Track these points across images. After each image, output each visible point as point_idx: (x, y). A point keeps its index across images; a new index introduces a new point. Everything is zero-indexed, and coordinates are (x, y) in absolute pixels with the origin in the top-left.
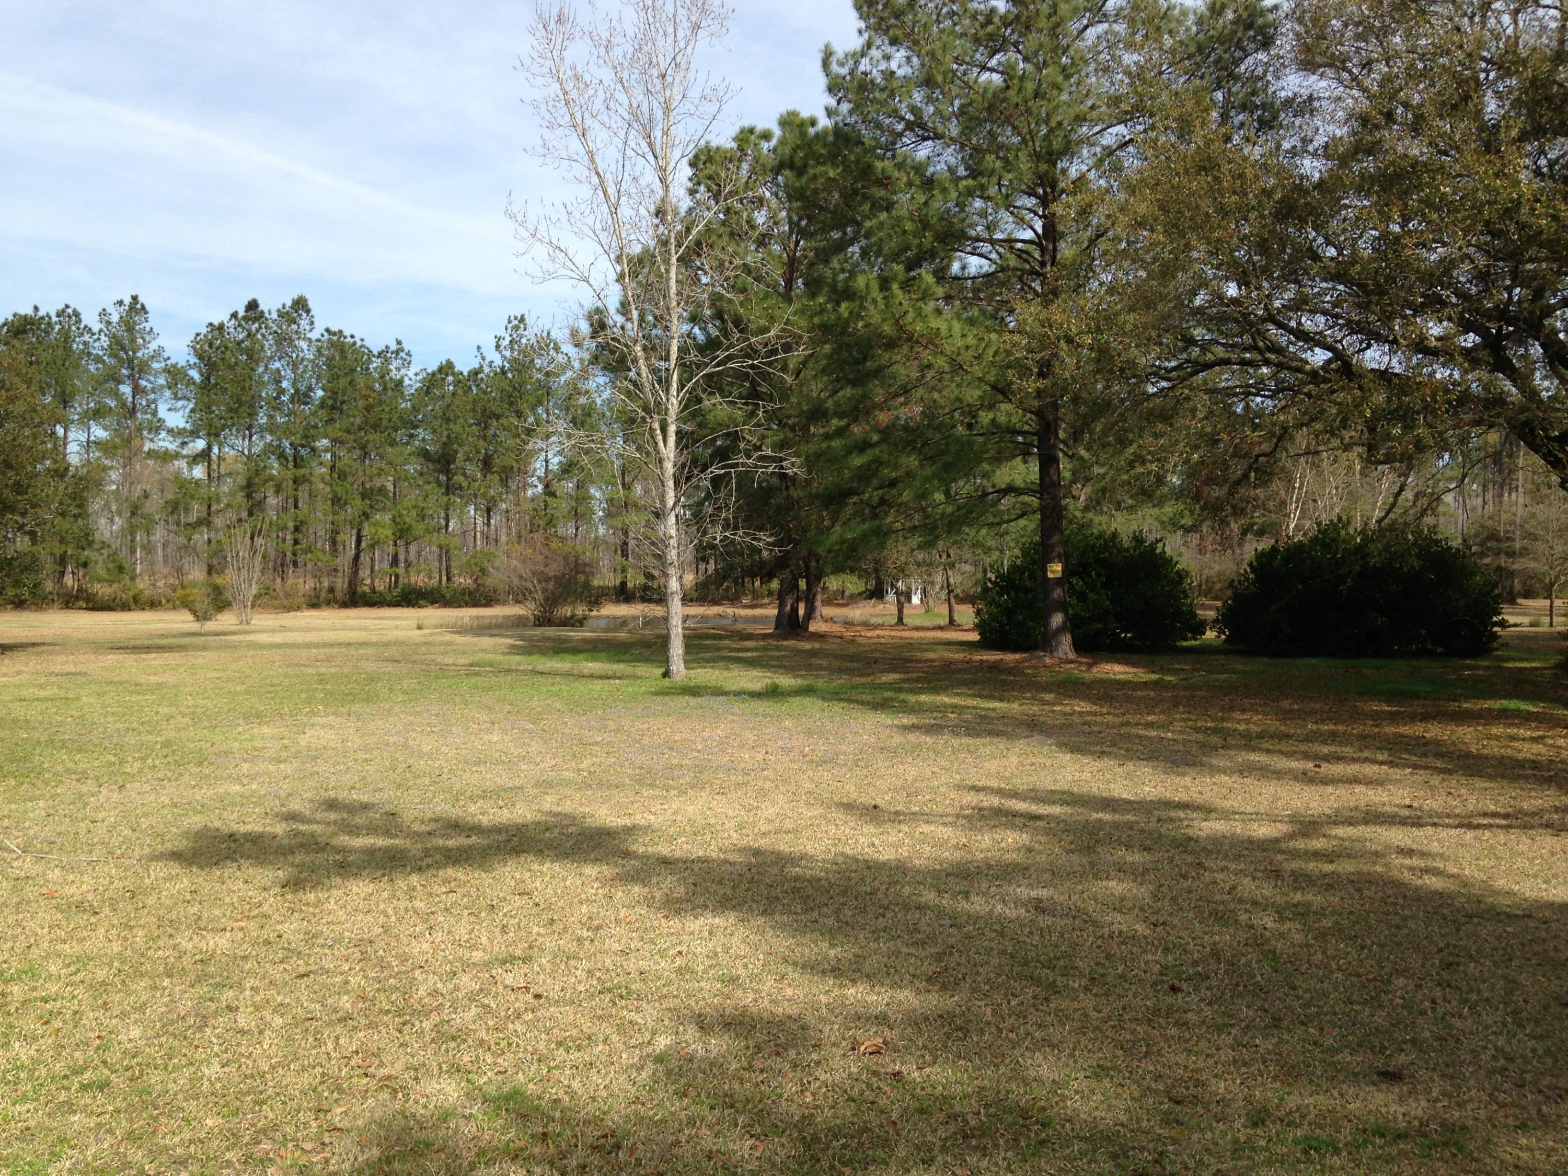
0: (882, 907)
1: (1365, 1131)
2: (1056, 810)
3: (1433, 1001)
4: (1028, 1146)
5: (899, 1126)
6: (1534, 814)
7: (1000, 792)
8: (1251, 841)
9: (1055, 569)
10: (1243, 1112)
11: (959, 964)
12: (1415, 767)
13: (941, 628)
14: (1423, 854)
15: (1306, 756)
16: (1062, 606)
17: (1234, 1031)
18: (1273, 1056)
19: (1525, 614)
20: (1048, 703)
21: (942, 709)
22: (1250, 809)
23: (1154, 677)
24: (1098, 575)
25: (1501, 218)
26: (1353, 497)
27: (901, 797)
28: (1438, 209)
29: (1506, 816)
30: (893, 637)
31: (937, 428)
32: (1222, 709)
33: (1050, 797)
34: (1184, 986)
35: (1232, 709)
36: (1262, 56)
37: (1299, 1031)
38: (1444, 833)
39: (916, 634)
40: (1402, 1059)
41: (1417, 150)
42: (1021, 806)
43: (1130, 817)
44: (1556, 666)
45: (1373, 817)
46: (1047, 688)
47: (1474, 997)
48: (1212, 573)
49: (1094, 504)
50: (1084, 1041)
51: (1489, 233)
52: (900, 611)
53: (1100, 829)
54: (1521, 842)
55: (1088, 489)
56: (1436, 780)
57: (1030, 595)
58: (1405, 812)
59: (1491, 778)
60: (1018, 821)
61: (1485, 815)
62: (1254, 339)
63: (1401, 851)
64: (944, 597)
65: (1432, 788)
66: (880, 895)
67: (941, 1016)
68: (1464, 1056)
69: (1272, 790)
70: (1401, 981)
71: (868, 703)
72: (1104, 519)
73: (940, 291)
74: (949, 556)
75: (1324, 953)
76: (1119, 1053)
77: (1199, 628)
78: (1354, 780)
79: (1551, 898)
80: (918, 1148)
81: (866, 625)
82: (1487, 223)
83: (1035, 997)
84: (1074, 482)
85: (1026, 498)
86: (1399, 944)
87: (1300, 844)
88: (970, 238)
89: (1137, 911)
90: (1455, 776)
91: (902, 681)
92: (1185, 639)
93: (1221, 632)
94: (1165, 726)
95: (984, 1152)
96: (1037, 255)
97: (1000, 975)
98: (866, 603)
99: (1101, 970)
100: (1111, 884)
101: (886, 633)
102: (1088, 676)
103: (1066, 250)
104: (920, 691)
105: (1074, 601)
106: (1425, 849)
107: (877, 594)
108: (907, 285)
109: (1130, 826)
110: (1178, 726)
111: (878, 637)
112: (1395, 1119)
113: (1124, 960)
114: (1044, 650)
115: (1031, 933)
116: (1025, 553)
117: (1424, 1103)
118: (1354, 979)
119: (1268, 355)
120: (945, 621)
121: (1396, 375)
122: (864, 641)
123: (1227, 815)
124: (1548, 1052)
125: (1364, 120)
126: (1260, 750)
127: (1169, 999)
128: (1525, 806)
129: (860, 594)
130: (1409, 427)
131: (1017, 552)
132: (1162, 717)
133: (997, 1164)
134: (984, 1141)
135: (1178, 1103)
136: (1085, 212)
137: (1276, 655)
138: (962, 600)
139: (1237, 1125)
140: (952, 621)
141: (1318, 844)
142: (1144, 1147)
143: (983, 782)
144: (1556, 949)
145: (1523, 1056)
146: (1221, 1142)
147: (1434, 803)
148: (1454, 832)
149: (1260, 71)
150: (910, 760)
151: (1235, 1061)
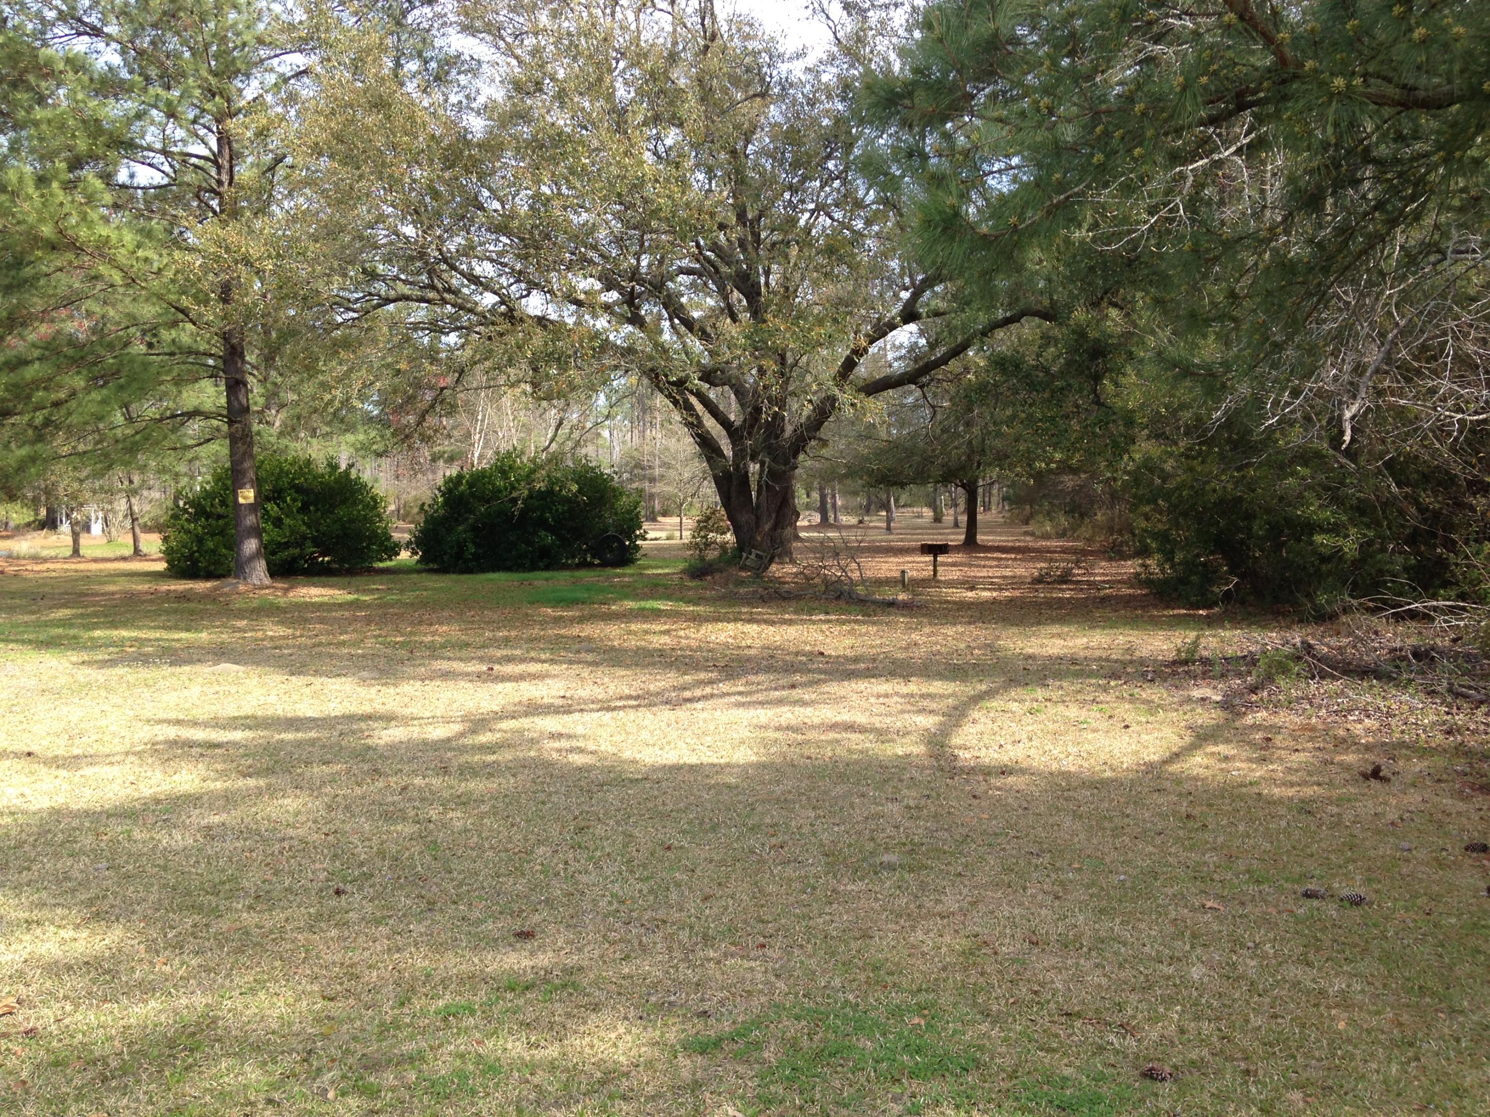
0: (28, 859)
1: (498, 989)
2: (238, 735)
3: (566, 863)
4: (172, 1075)
5: (30, 1084)
6: (658, 694)
7: (178, 722)
8: (425, 743)
9: (247, 496)
10: (392, 995)
11: (112, 906)
12: (571, 662)
13: (124, 559)
14: (569, 737)
15: (481, 659)
16: (257, 532)
17: (391, 922)
18: (425, 938)
19: (661, 530)
20: (240, 630)
21: (120, 644)
22: (427, 714)
23: (350, 597)
24: (294, 500)
25: (630, 192)
26: (527, 428)
27: (63, 741)
28: (580, 177)
29: (637, 697)
30: (67, 570)
31: (111, 346)
32: (412, 624)
33: (233, 723)
34: (349, 888)
35: (421, 623)
36: (427, 10)
37: (451, 910)
38: (587, 717)
39: (94, 566)
40: (537, 918)
41: (562, 120)
42: (199, 735)
43: (313, 734)
44: (683, 572)
45: (534, 709)
46: (240, 614)
47: (598, 854)
48: (410, 498)
49: (290, 431)
50: (243, 959)
51: (621, 204)
52: (76, 541)
53: (281, 750)
54: (645, 717)
55: (283, 415)
56: (585, 673)
57: (221, 522)
58: (560, 702)
59: (628, 667)
60: (195, 751)
61: (621, 698)
62: (430, 278)
63: (553, 736)
64: (129, 526)
65: (582, 679)
66: (27, 848)
67: (87, 963)
68: (586, 905)
69: (449, 695)
70: (541, 850)
71: (30, 642)
72: (298, 445)
73: (108, 198)
74: (131, 482)
75: (479, 835)
76: (278, 963)
77: (393, 550)
78: (521, 678)
79: (664, 762)
80: (49, 1102)
81: (36, 558)
82: (619, 195)
83: (195, 926)
84: (267, 407)
85: (215, 423)
86: (543, 817)
87: (468, 741)
88: (141, 147)
89: (310, 824)
90: (601, 668)
91: (75, 616)
92: (381, 560)
93: (414, 553)
94: (355, 644)
95: (124, 1090)
96: (213, 173)
97: (157, 910)
98: (35, 534)
99: (267, 887)
100: (287, 801)
101: (58, 566)
102: (282, 601)
103: (245, 172)
104: (95, 626)
105: (269, 527)
106: (571, 732)
107: (50, 524)
108: (69, 186)
109: (312, 742)
110: (369, 643)
111: (48, 570)
112: (525, 972)
113: (291, 873)
114: (237, 577)
115: (198, 862)
116: (218, 479)
117: (550, 954)
118: (503, 855)
119: (446, 295)
120: (129, 551)
121: (552, 322)
122: (31, 575)
123: (406, 721)
124: (651, 891)
125: (518, 86)
126: (443, 658)
127: (333, 903)
128: (652, 687)
129: (28, 525)
130: (563, 368)
131: (209, 477)
132: (354, 636)
133: (137, 1100)
134: (125, 1080)
135: (332, 999)
136: (262, 134)
137: (462, 572)
138: (147, 529)
139: (386, 1008)
140: (137, 551)
141: (485, 738)
142: (293, 1050)
143: (162, 715)
144: (664, 804)
145: (632, 898)
146: (369, 1028)
147: (585, 691)
148: (596, 715)
149: (425, 25)
150: (76, 700)
151: (389, 949)
